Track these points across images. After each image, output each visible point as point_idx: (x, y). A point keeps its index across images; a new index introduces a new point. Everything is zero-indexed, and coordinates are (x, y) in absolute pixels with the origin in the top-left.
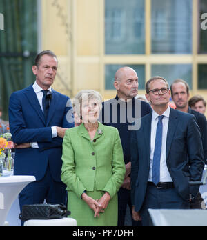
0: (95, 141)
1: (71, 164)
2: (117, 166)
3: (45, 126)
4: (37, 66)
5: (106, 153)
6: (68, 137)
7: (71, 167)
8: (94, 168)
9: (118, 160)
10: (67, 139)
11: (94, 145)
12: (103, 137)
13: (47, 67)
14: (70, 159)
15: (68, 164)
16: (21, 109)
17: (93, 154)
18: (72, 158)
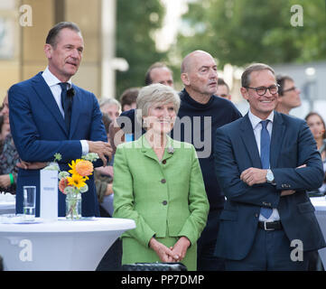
0: (164, 162)
1: (128, 197)
2: (198, 200)
3: (68, 139)
4: (53, 46)
5: (181, 180)
6: (123, 156)
7: (129, 201)
8: (165, 203)
9: (198, 191)
10: (120, 159)
11: (164, 169)
12: (174, 157)
13: (71, 47)
14: (127, 189)
15: (124, 196)
16: (30, 109)
17: (163, 181)
18: (130, 187)
